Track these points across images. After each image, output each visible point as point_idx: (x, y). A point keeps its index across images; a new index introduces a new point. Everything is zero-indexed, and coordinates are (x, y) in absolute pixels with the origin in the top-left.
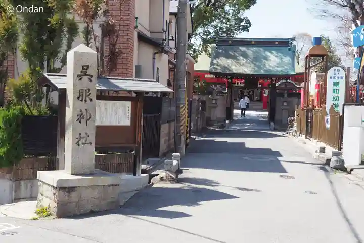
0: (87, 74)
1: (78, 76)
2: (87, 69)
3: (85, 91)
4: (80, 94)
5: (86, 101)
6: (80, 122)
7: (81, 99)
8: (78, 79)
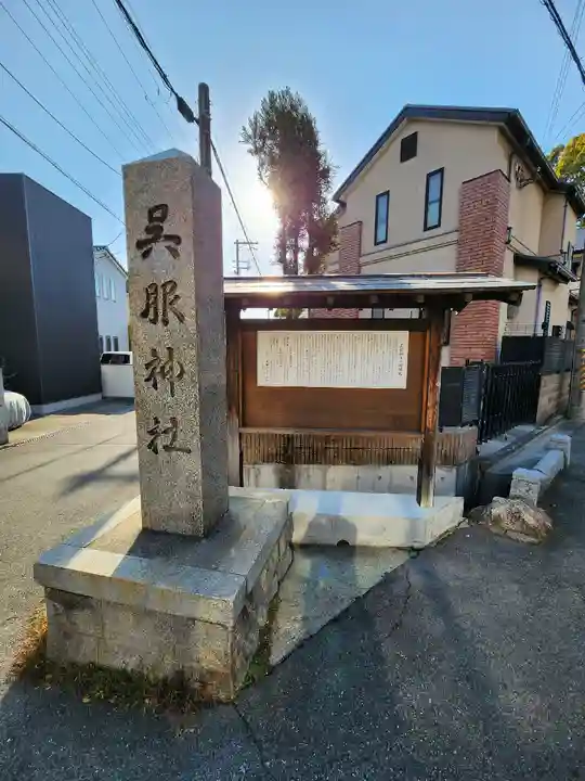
0: (165, 232)
1: (140, 245)
2: (162, 219)
3: (160, 291)
4: (148, 299)
5: (166, 322)
6: (155, 386)
7: (151, 316)
8: (139, 253)
